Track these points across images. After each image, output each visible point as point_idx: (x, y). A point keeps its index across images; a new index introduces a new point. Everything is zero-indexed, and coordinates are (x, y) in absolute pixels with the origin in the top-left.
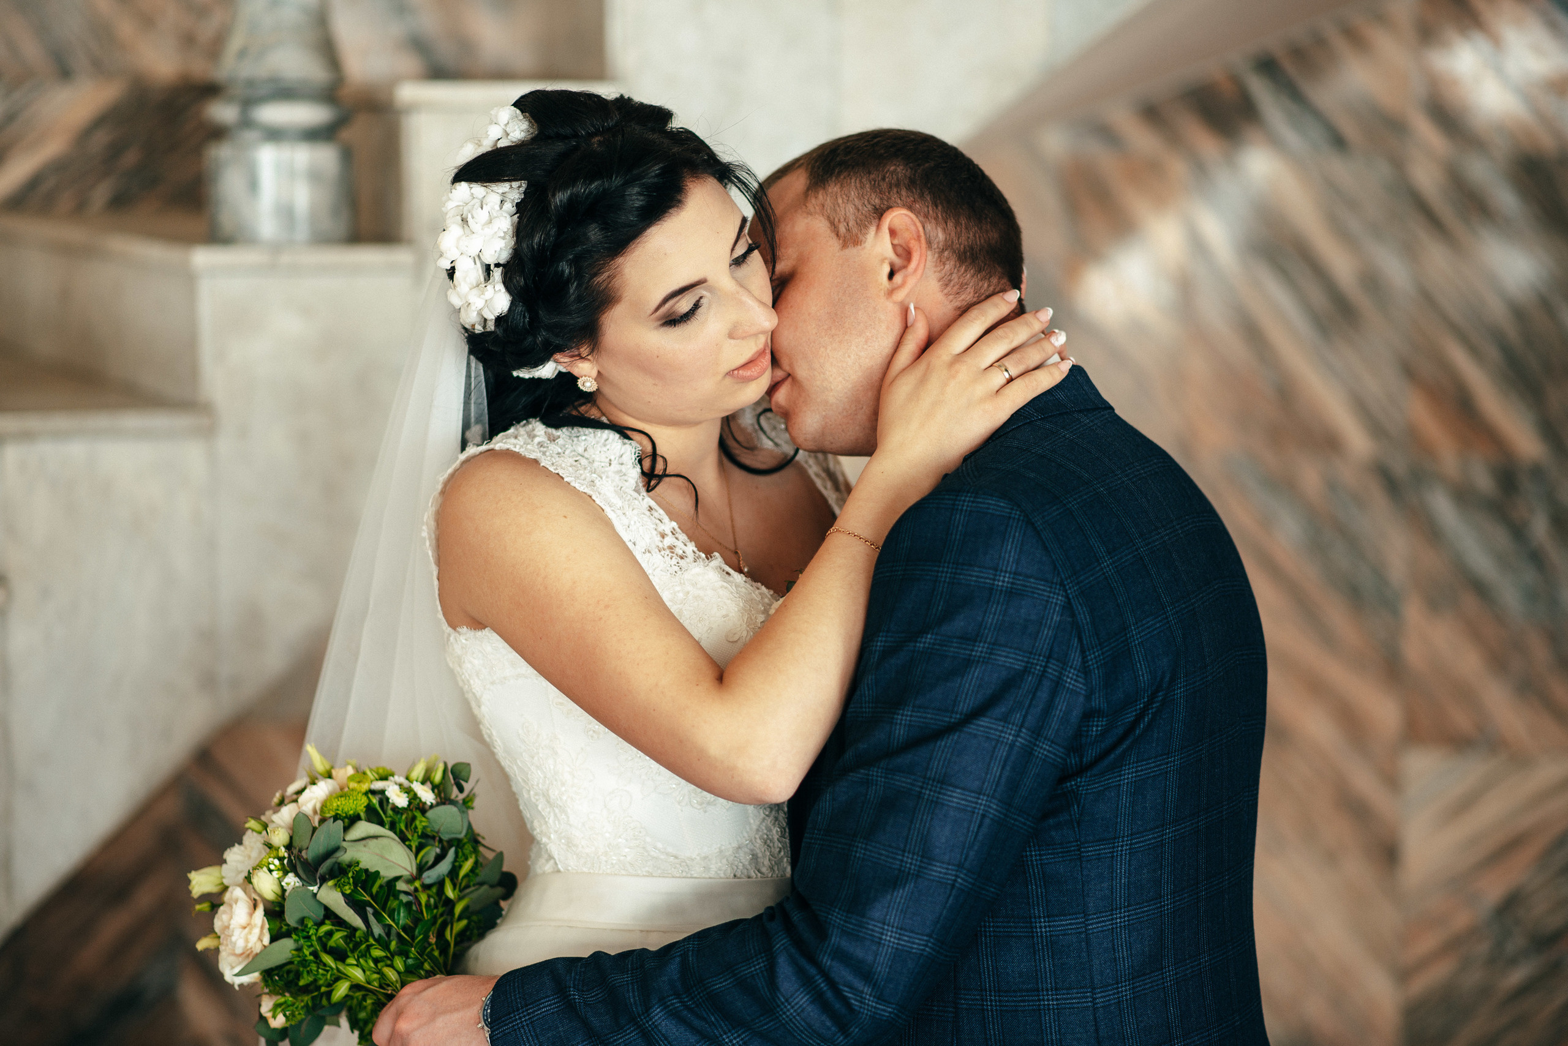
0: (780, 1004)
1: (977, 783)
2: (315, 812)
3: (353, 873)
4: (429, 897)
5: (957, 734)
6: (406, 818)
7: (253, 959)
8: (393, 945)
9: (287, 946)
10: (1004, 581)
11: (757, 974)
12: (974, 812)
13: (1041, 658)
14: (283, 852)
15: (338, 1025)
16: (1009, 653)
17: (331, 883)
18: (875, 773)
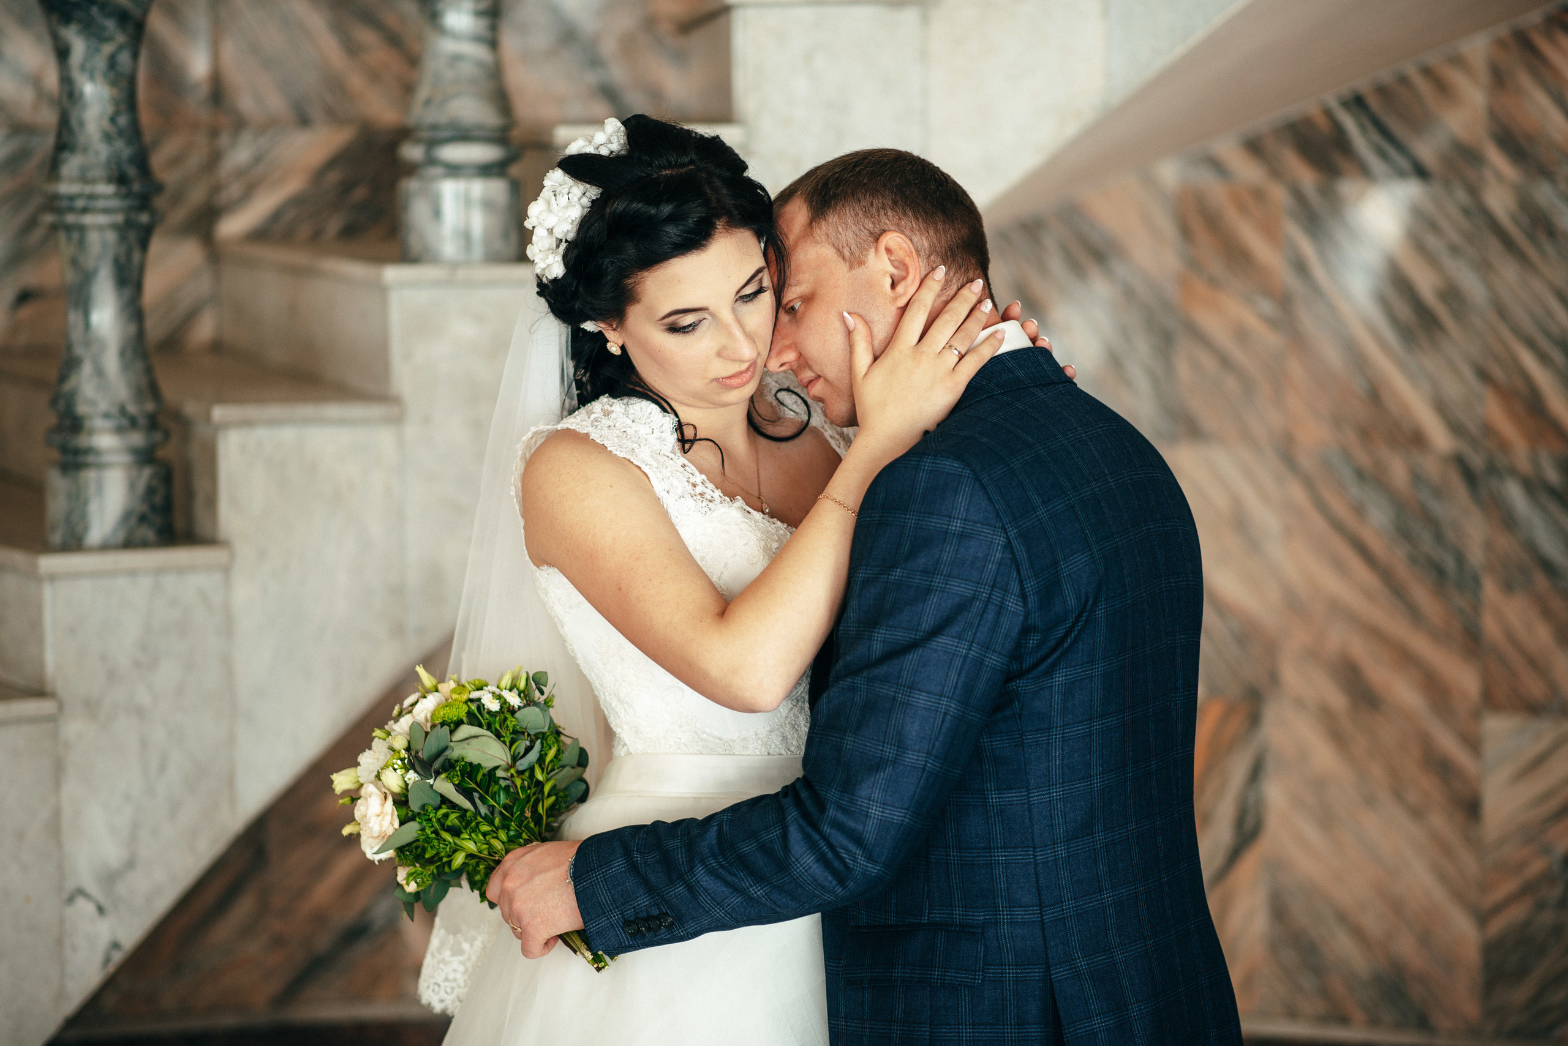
0: (791, 863)
1: (939, 688)
2: (427, 720)
3: (460, 767)
4: (523, 780)
5: (921, 649)
6: (500, 719)
7: (387, 840)
8: (497, 821)
9: (413, 827)
10: (956, 526)
11: (775, 839)
12: (937, 711)
13: (987, 587)
14: (404, 754)
15: (460, 886)
16: (960, 583)
17: (443, 776)
18: (859, 682)
